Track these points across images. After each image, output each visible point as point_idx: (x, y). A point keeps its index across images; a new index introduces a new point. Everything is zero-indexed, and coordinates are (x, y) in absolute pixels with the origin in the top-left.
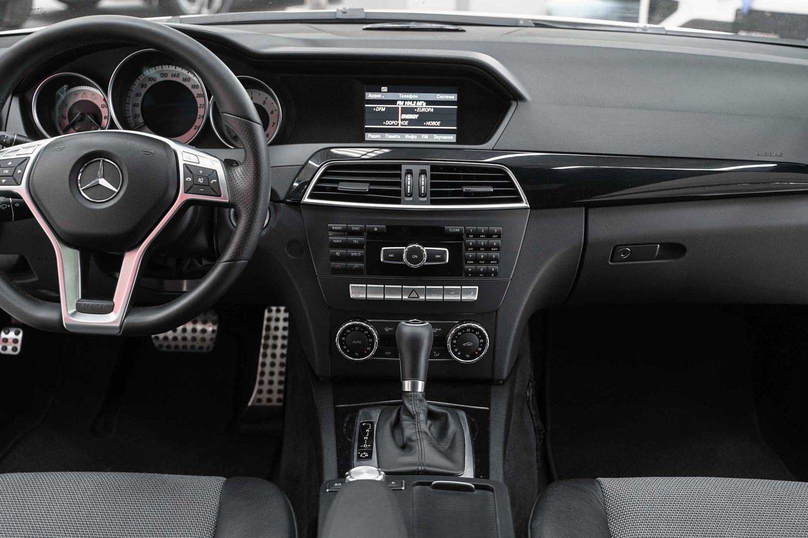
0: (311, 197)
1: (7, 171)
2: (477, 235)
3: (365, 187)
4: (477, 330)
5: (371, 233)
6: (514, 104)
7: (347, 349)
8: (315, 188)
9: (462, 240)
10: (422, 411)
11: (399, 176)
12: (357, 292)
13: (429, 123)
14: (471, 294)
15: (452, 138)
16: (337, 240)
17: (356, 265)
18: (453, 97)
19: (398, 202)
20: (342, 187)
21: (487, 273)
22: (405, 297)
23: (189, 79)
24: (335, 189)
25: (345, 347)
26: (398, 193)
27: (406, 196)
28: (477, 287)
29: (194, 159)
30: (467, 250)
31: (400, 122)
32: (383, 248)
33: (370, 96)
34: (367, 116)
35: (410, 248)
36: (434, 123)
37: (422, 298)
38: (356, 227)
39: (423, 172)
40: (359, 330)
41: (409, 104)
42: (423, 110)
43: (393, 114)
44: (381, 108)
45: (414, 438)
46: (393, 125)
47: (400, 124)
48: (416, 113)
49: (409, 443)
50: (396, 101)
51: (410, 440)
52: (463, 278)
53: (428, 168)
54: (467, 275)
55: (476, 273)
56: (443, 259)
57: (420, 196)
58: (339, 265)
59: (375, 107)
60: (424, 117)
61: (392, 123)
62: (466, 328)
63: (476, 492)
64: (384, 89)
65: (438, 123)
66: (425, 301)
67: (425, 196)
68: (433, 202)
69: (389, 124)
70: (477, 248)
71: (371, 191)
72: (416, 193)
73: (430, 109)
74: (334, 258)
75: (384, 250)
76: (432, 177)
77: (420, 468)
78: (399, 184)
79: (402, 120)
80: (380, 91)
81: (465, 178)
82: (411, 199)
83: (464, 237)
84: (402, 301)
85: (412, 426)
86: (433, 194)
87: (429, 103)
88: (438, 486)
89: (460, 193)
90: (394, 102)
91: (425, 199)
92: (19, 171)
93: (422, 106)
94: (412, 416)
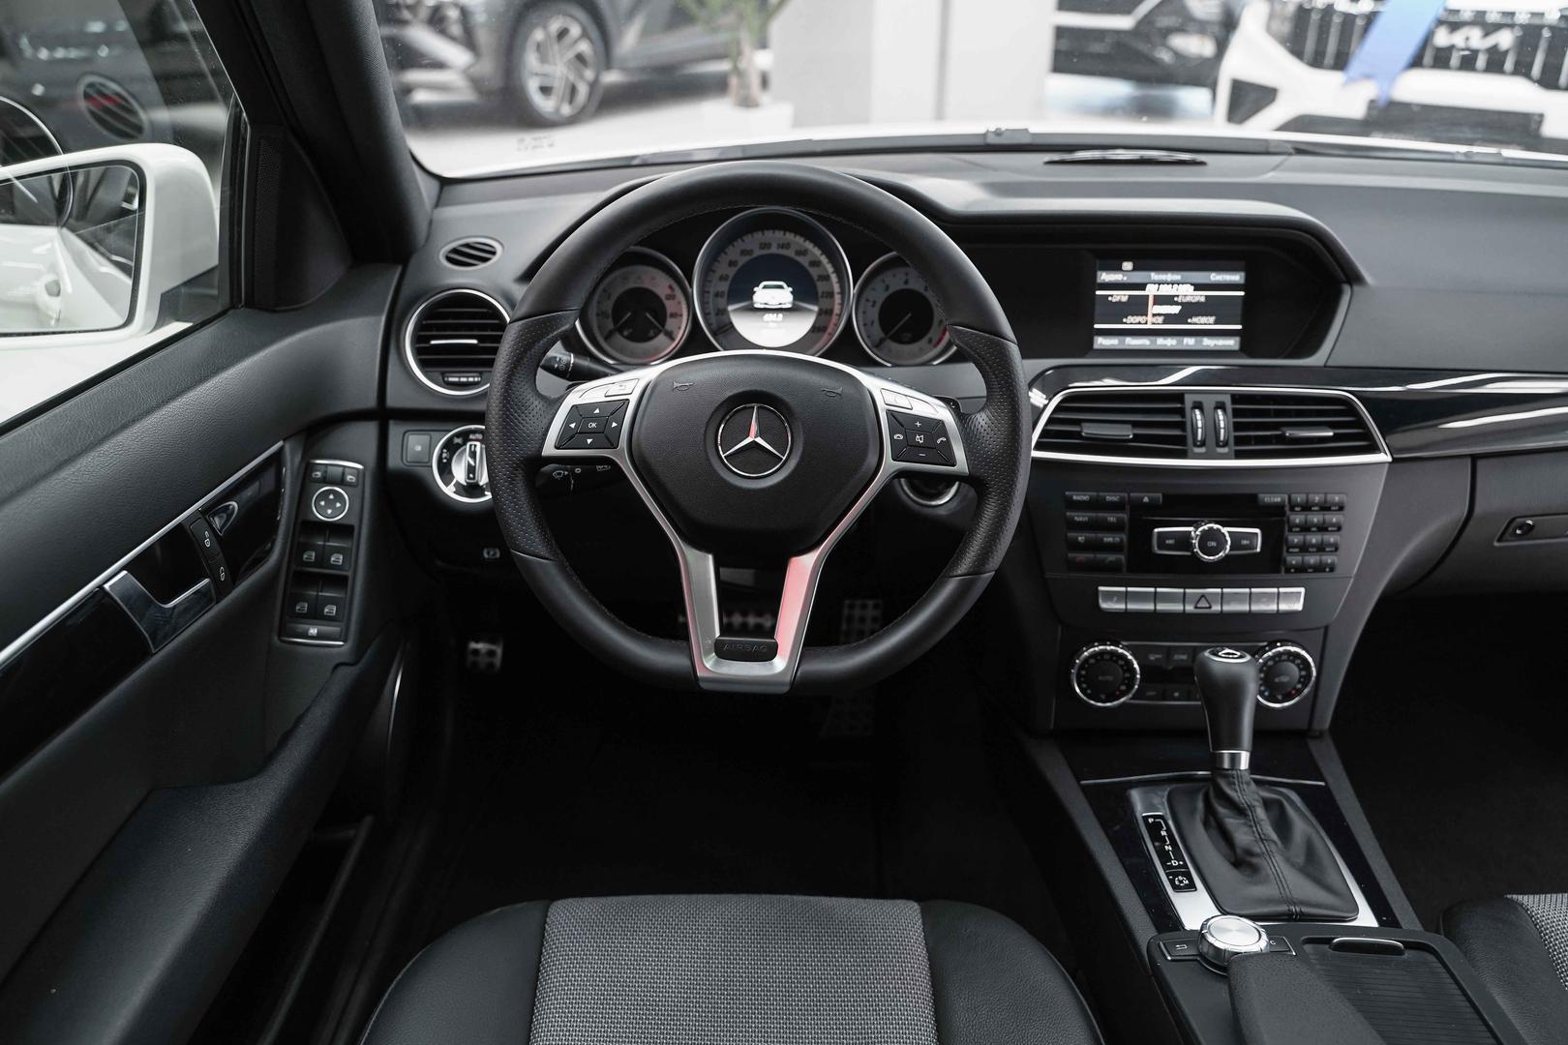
0: (1039, 446)
1: (594, 425)
2: (1307, 507)
3: (1128, 432)
4: (1297, 655)
5: (1137, 507)
6: (1347, 289)
7: (1088, 688)
8: (1044, 433)
9: (1283, 514)
10: (1256, 803)
11: (1181, 412)
12: (1113, 600)
13: (1195, 320)
14: (1292, 600)
15: (1231, 343)
16: (1080, 517)
17: (1111, 557)
18: (1236, 278)
19: (1183, 455)
20: (1088, 430)
21: (1319, 568)
22: (1190, 608)
23: (803, 252)
24: (1078, 435)
25: (1084, 686)
26: (1182, 440)
27: (1195, 445)
28: (1302, 590)
29: (903, 402)
30: (1290, 530)
31: (1150, 318)
32: (1156, 530)
33: (1105, 277)
34: (1098, 309)
35: (1204, 530)
36: (1204, 319)
37: (1216, 608)
38: (1111, 498)
39: (1221, 406)
40: (1111, 659)
41: (1166, 290)
42: (1188, 299)
43: (1139, 306)
44: (1120, 296)
45: (1256, 850)
46: (1139, 323)
47: (1150, 322)
48: (1177, 303)
49: (1249, 859)
50: (1146, 284)
51: (1249, 853)
52: (1283, 575)
53: (1227, 400)
54: (1288, 571)
55: (1302, 569)
56: (1252, 547)
57: (1218, 446)
58: (1082, 557)
59: (1112, 296)
60: (1190, 310)
61: (1137, 321)
62: (1280, 654)
63: (1408, 955)
64: (1127, 265)
65: (1212, 319)
66: (1222, 615)
67: (1226, 444)
68: (1239, 455)
69: (1132, 322)
70: (1305, 528)
71: (1137, 438)
72: (1211, 441)
73: (1200, 296)
74: (1076, 546)
75: (1159, 533)
76: (1236, 413)
77: (1293, 908)
78: (1181, 425)
79: (1154, 315)
80: (1119, 269)
81: (1279, 413)
82: (1202, 450)
83: (1287, 509)
84: (1184, 613)
85: (1246, 829)
86: (1239, 441)
87: (1198, 287)
88: (1342, 946)
89: (1282, 439)
90: (1142, 287)
91: (1225, 450)
92: (614, 425)
93: (1186, 292)
94: (1240, 811)
